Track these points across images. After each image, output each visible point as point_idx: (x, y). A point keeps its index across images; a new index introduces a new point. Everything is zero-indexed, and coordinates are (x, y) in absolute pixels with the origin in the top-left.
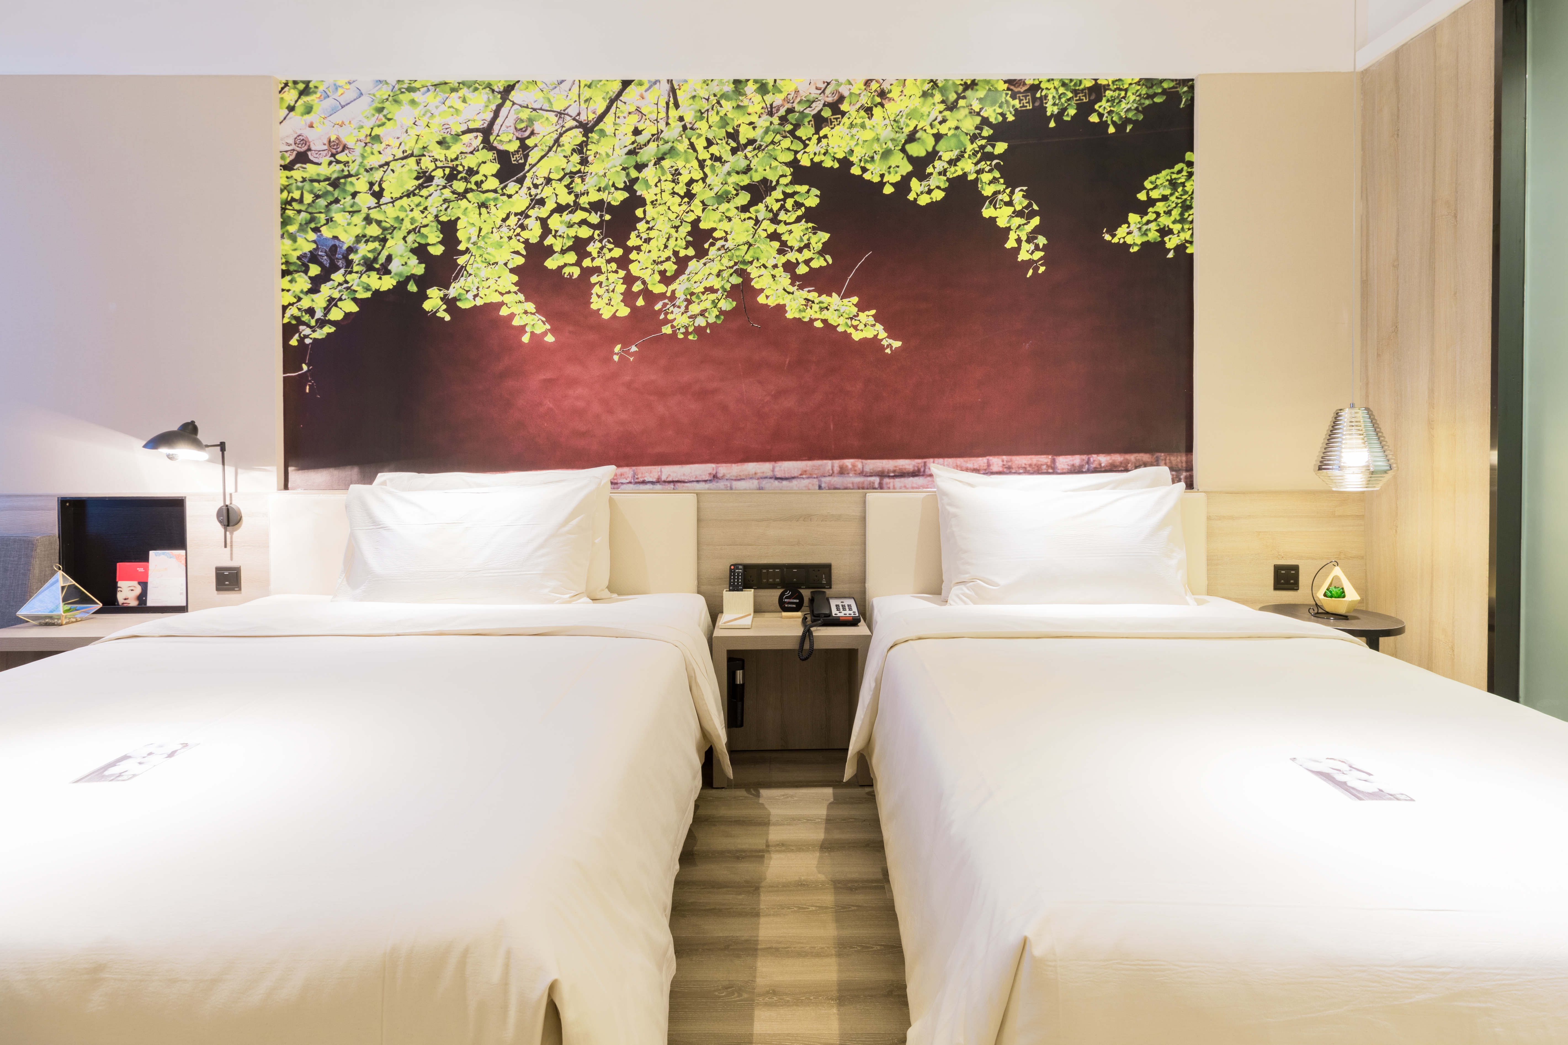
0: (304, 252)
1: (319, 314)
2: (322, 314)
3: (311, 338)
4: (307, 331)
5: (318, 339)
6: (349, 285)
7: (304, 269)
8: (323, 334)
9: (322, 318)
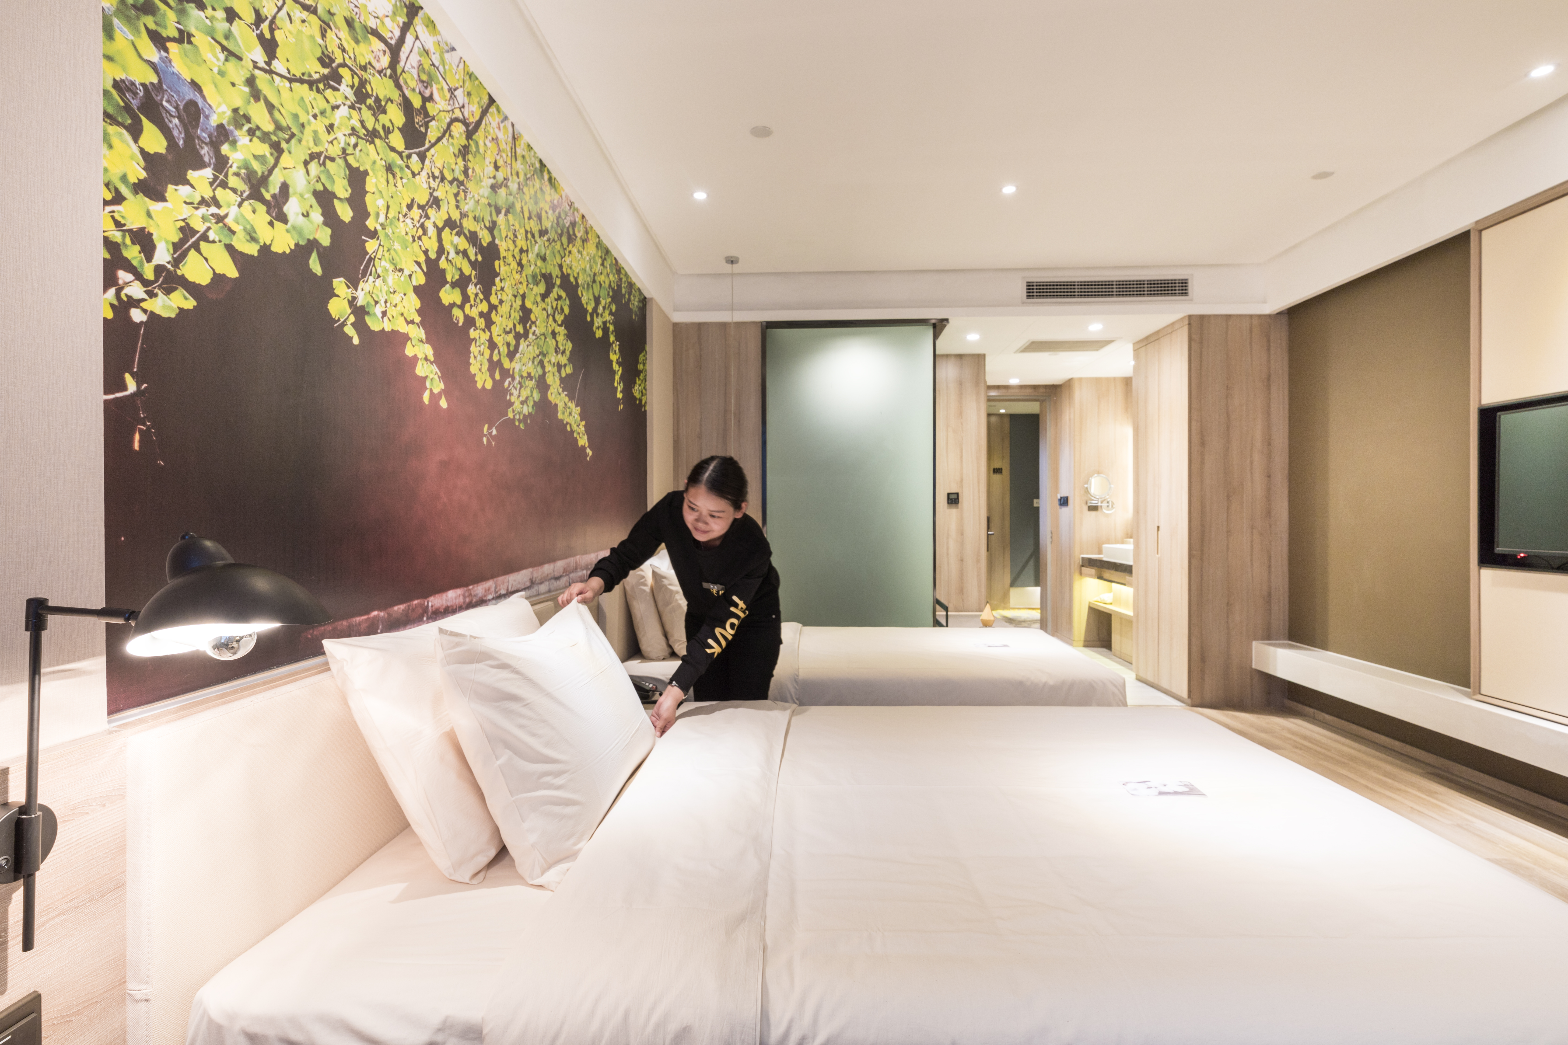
0: (132, 78)
1: (163, 255)
2: (169, 258)
3: (145, 311)
4: (136, 290)
5: (159, 316)
6: (222, 212)
7: (129, 121)
8: (170, 307)
9: (169, 266)
